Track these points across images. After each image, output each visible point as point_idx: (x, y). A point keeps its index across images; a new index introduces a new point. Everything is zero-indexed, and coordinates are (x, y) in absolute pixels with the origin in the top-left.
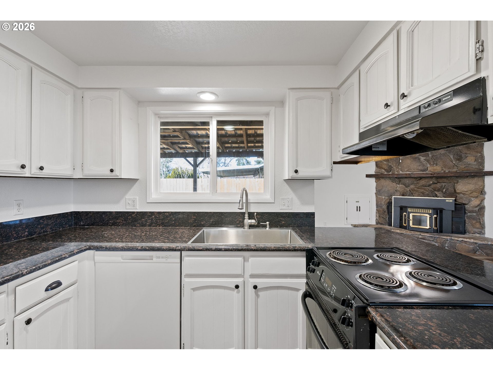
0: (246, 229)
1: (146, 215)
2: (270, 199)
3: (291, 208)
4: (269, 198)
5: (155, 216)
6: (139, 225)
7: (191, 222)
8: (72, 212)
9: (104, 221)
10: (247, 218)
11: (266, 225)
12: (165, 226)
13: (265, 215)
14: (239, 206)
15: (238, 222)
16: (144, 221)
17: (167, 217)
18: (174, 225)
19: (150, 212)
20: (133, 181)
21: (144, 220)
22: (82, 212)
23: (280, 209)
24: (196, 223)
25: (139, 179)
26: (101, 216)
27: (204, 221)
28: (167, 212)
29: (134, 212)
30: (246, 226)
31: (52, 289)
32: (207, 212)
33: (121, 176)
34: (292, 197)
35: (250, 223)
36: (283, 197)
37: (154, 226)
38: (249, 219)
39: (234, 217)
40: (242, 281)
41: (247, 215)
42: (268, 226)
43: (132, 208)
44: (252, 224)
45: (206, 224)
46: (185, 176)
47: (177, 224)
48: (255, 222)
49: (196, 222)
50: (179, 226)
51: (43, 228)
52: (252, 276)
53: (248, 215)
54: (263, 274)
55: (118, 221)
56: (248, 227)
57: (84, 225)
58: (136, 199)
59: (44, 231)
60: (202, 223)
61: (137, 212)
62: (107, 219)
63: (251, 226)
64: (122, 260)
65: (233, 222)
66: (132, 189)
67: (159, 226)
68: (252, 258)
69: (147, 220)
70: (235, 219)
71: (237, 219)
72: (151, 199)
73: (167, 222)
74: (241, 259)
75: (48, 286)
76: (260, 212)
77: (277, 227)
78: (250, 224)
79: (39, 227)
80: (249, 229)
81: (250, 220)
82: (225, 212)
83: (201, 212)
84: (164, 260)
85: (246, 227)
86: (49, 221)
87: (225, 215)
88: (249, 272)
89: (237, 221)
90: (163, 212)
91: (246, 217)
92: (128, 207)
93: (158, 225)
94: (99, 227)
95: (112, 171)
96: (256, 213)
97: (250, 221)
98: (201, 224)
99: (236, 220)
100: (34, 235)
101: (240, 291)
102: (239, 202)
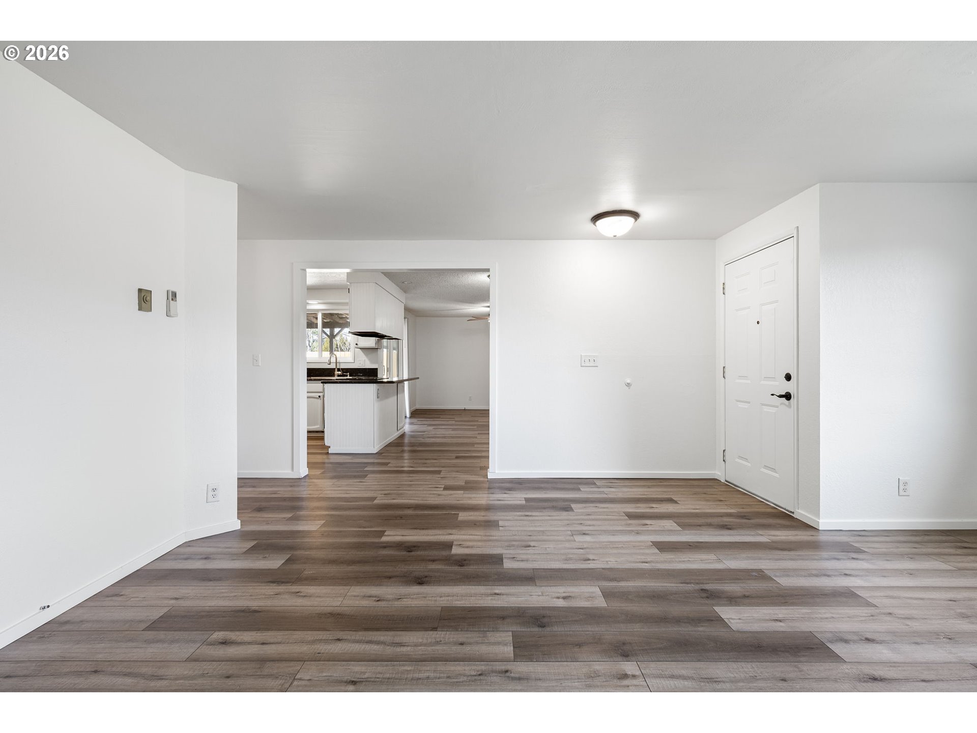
11: (347, 375)
39: (331, 370)
53: (337, 369)
65: (330, 373)
76: (346, 368)
81: (338, 372)
89: (333, 372)
96: (341, 369)
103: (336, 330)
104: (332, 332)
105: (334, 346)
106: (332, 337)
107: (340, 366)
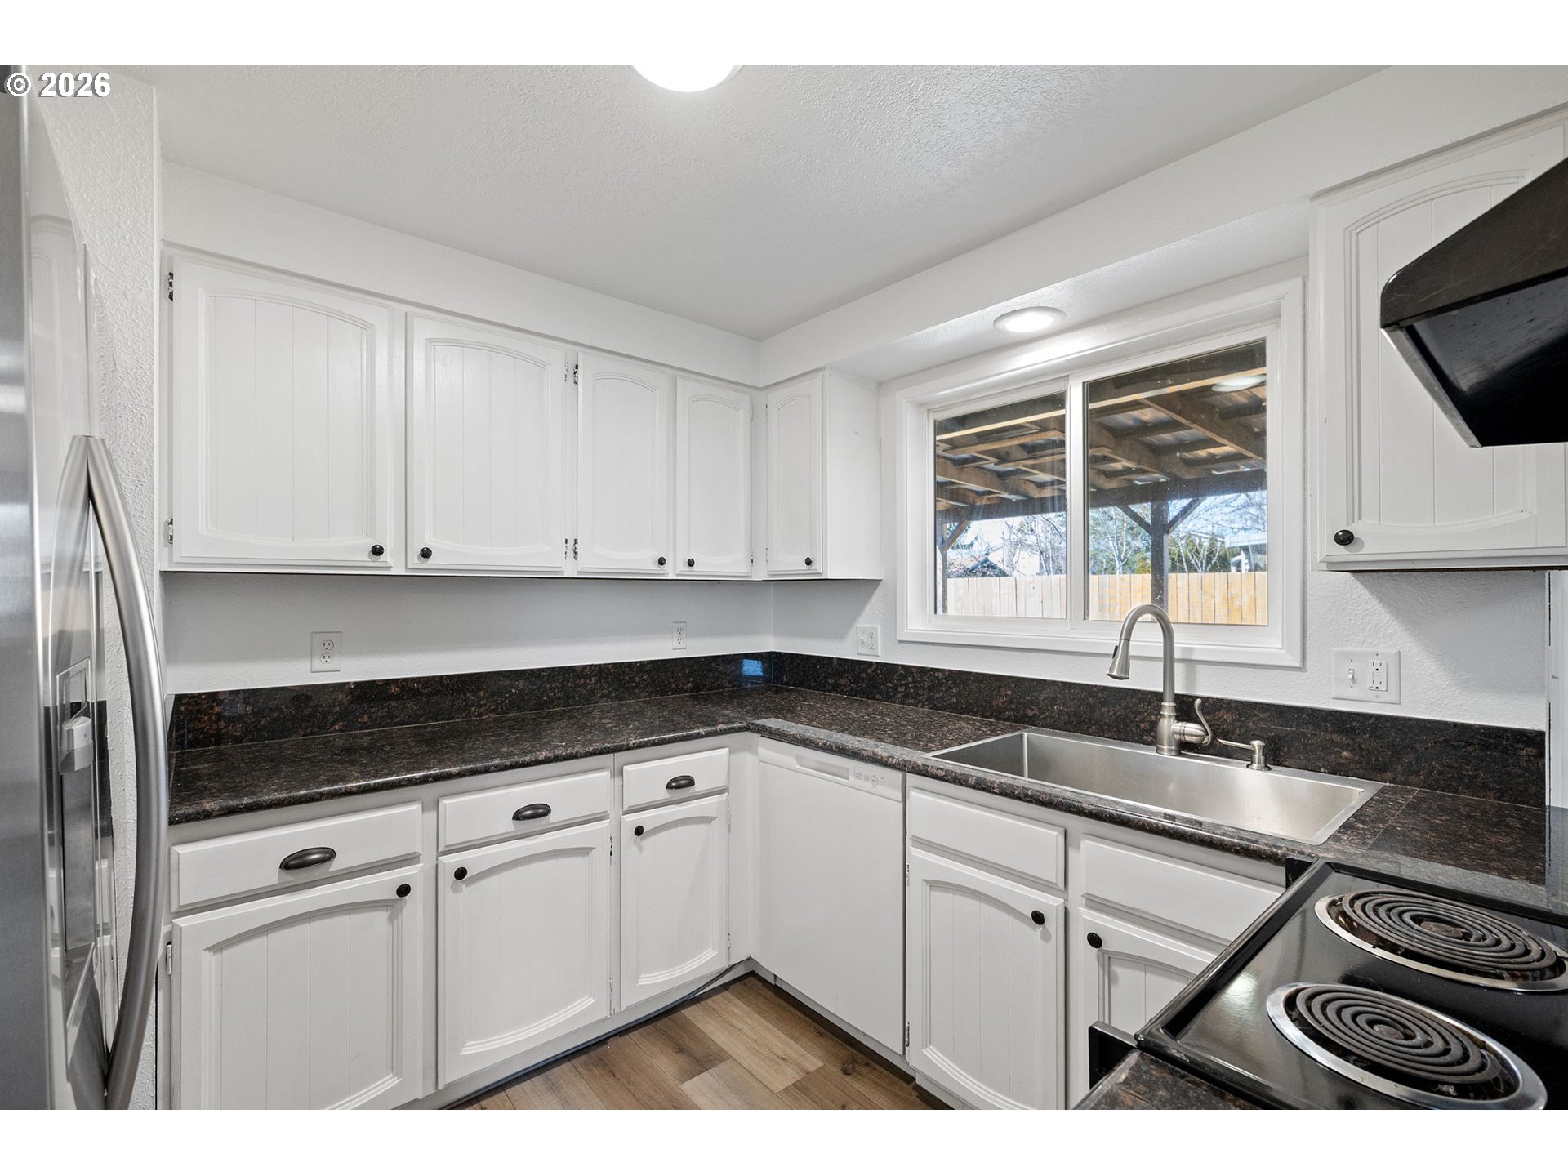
0: (1165, 755)
1: (894, 672)
2: (1284, 651)
3: (1392, 697)
4: (1281, 646)
5: (913, 678)
6: (880, 697)
7: (1000, 704)
8: (770, 652)
9: (818, 678)
10: (1170, 716)
11: (1253, 752)
12: (935, 707)
13: (1256, 715)
14: (1111, 669)
15: (1147, 724)
16: (891, 688)
17: (940, 684)
18: (956, 708)
19: (903, 666)
20: (868, 586)
21: (890, 685)
22: (786, 654)
23: (1333, 696)
24: (1013, 710)
25: (881, 580)
26: (814, 666)
27: (1034, 708)
28: (939, 669)
29: (870, 664)
30: (1165, 742)
31: (679, 787)
32: (1045, 681)
33: (827, 575)
34: (1396, 651)
35: (1180, 734)
36: (1345, 649)
37: (911, 705)
38: (1179, 719)
39: (1131, 705)
40: (1056, 904)
41: (1168, 706)
42: (1257, 756)
43: (868, 653)
44: (1188, 738)
45: (1041, 717)
46: (1197, 564)
47: (964, 706)
48: (1202, 733)
49: (1013, 707)
50: (968, 714)
51: (717, 679)
52: (1095, 903)
53: (1173, 704)
54: (1129, 908)
55: (843, 681)
56: (1173, 748)
57: (788, 684)
58: (876, 629)
59: (718, 685)
60: (1030, 713)
61: (877, 663)
62: (823, 675)
63: (1185, 747)
64: (798, 767)
65: (1128, 721)
66: (868, 606)
67: (922, 707)
68: (1089, 840)
69: (896, 685)
70: (1136, 713)
71: (1140, 713)
72: (906, 631)
73: (939, 698)
74: (1054, 836)
75: (674, 780)
76: (1235, 701)
77: (1316, 770)
78: (1177, 737)
79: (711, 675)
80: (1180, 754)
81: (1180, 724)
82: (1100, 686)
83: (1026, 678)
84: (868, 785)
85: (1165, 748)
86: (728, 666)
87: (1100, 694)
88: (1079, 885)
89: (1142, 721)
90: (931, 669)
91: (1166, 712)
92: (861, 650)
93: (919, 702)
94: (809, 691)
95: (808, 562)
96: (1198, 701)
97: (1178, 726)
98: (1026, 715)
99: (1138, 719)
100: (702, 690)
101: (1051, 937)
102: (1113, 653)
103: (1175, 506)
104: (1158, 514)
105: (1167, 563)
106: (1159, 528)
107: (1190, 679)
